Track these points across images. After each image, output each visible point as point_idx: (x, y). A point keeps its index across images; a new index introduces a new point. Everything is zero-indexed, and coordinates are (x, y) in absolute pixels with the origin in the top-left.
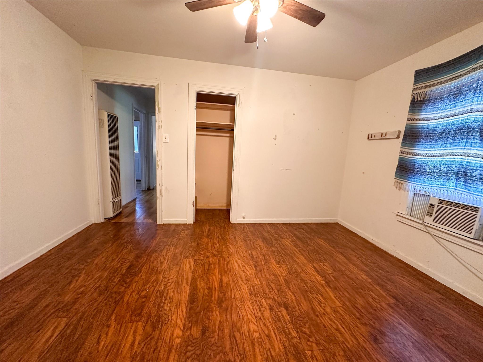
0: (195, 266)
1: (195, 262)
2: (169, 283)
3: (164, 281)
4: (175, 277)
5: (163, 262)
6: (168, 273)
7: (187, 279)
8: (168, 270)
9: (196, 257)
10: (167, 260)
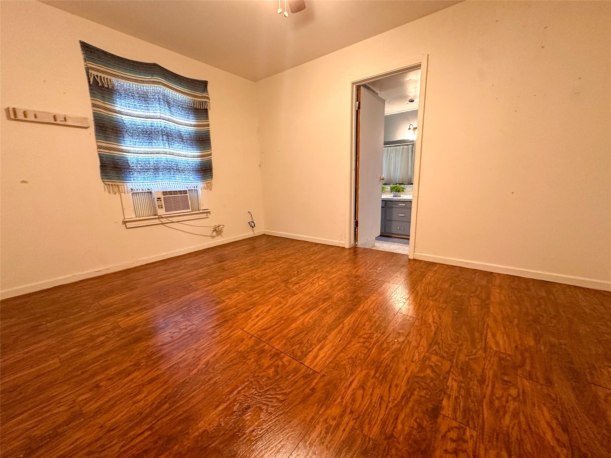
0: (313, 347)
1: (306, 355)
2: (364, 338)
3: (371, 344)
4: (352, 343)
5: (359, 388)
6: (360, 354)
7: (340, 332)
8: (359, 362)
9: (295, 363)
10: (351, 389)
